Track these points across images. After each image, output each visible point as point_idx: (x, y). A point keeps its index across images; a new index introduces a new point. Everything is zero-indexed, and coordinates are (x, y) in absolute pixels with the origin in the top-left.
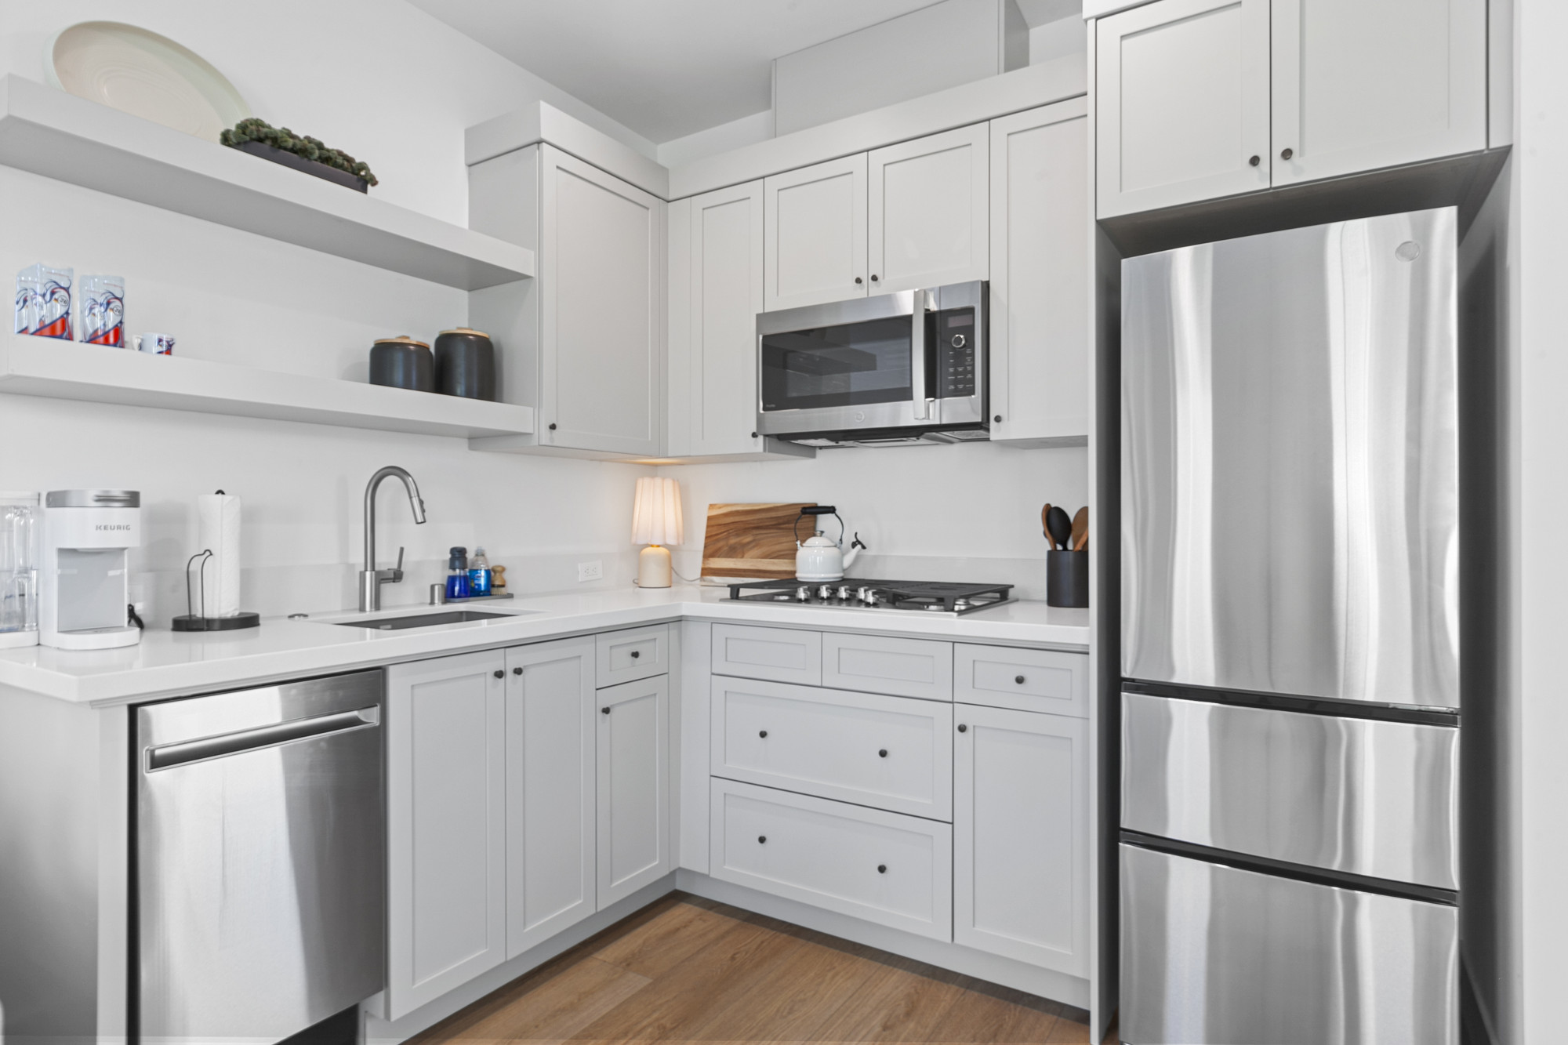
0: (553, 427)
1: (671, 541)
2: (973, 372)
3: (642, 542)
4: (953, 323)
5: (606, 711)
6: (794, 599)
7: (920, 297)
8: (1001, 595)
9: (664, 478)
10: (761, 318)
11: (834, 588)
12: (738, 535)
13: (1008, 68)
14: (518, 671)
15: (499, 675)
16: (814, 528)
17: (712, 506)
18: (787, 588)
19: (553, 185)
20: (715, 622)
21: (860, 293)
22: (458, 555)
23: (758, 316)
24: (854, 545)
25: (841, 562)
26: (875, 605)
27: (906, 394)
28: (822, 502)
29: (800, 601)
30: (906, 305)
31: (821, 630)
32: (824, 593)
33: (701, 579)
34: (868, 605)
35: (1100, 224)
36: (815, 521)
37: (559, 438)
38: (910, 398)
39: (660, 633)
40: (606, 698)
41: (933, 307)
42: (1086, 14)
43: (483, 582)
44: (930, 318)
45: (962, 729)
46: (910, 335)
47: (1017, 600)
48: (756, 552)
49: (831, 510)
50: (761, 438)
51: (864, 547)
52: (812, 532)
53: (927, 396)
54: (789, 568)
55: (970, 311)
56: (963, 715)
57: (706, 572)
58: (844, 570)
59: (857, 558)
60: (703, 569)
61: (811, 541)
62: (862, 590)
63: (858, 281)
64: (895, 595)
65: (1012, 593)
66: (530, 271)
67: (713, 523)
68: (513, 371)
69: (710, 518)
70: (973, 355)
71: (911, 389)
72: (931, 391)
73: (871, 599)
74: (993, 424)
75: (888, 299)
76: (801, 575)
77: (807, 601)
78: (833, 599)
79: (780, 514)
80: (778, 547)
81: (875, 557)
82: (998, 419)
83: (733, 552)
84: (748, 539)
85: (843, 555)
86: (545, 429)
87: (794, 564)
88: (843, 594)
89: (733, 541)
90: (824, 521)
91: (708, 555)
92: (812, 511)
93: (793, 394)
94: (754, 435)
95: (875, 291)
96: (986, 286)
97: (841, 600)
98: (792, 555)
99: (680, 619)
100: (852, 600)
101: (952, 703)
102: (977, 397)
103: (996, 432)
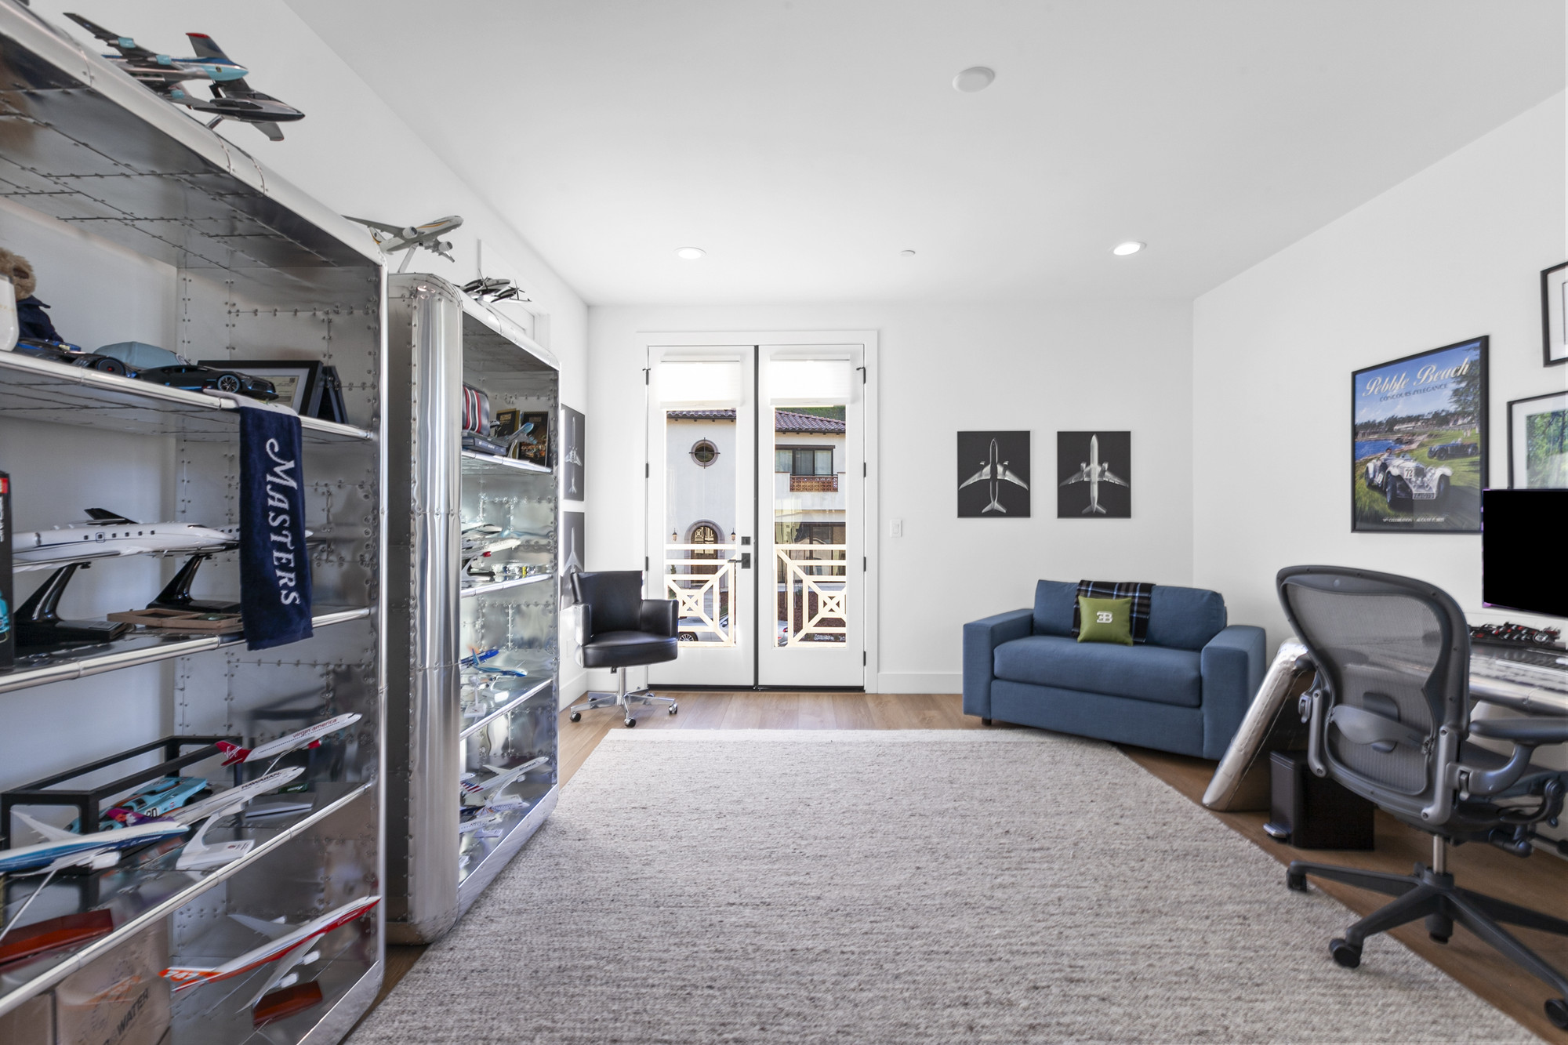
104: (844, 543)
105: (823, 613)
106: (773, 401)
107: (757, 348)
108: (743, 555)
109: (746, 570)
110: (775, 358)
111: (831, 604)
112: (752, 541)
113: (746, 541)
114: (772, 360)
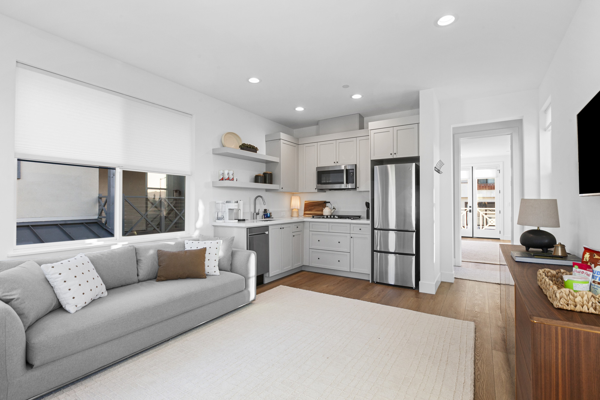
0: (282, 188)
1: (299, 208)
2: (354, 180)
3: (293, 208)
4: (351, 171)
5: (294, 236)
6: (324, 218)
7: (345, 167)
8: (359, 217)
9: (297, 196)
10: (317, 168)
11: (331, 216)
12: (311, 207)
13: (359, 129)
14: (283, 228)
15: (281, 228)
16: (326, 206)
17: (305, 201)
18: (322, 216)
19: (282, 146)
20: (310, 222)
21: (335, 165)
22: (265, 210)
23: (316, 168)
24: (333, 209)
25: (331, 212)
26: (338, 218)
27: (343, 183)
28: (327, 201)
29: (325, 218)
30: (343, 168)
31: (329, 223)
32: (329, 217)
33: (304, 215)
34: (336, 218)
35: (371, 160)
36: (326, 204)
37: (283, 190)
38: (343, 184)
39: (301, 224)
40: (294, 234)
41: (347, 168)
42: (369, 129)
43: (269, 215)
44: (347, 170)
45: (352, 237)
46: (343, 173)
47: (362, 218)
48: (315, 210)
49: (329, 202)
50: (317, 189)
51: (335, 209)
52: (325, 207)
53: (346, 183)
54: (322, 213)
55: (353, 169)
56: (352, 235)
57: (305, 214)
58: (332, 213)
59: (334, 211)
60: (304, 213)
61: (325, 208)
62: (335, 216)
63: (334, 162)
64: (340, 217)
65: (361, 217)
66: (278, 161)
67: (306, 204)
68: (275, 178)
69: (305, 204)
70: (354, 177)
71: (343, 182)
72: (347, 183)
73: (337, 218)
74: (357, 188)
75: (340, 166)
76: (324, 214)
77: (326, 218)
78: (331, 218)
79: (319, 203)
80: (319, 209)
81: (337, 211)
82: (358, 187)
83: (310, 210)
84: (313, 208)
85: (332, 210)
86: (281, 188)
87: (323, 212)
88: (332, 217)
89: (310, 208)
90: (328, 204)
91: (305, 211)
92: (325, 203)
93: (322, 182)
94: (316, 189)
95: (337, 164)
96: (356, 165)
97: (332, 218)
98: (322, 211)
99: (304, 222)
100: (334, 218)
101: (350, 233)
102: (354, 184)
103: (358, 189)
104: (495, 208)
105: (489, 224)
106: (477, 178)
107: (472, 167)
108: (470, 210)
109: (470, 213)
110: (477, 169)
111: (492, 222)
112: (472, 207)
113: (470, 207)
114: (476, 169)
